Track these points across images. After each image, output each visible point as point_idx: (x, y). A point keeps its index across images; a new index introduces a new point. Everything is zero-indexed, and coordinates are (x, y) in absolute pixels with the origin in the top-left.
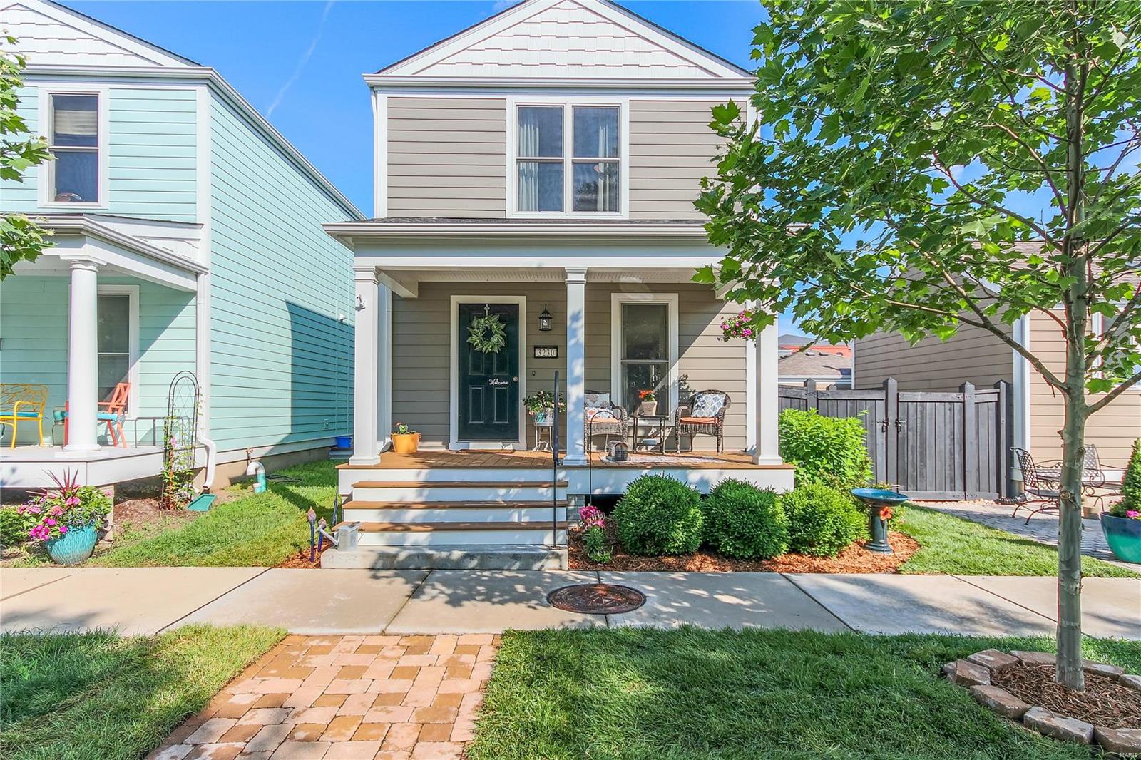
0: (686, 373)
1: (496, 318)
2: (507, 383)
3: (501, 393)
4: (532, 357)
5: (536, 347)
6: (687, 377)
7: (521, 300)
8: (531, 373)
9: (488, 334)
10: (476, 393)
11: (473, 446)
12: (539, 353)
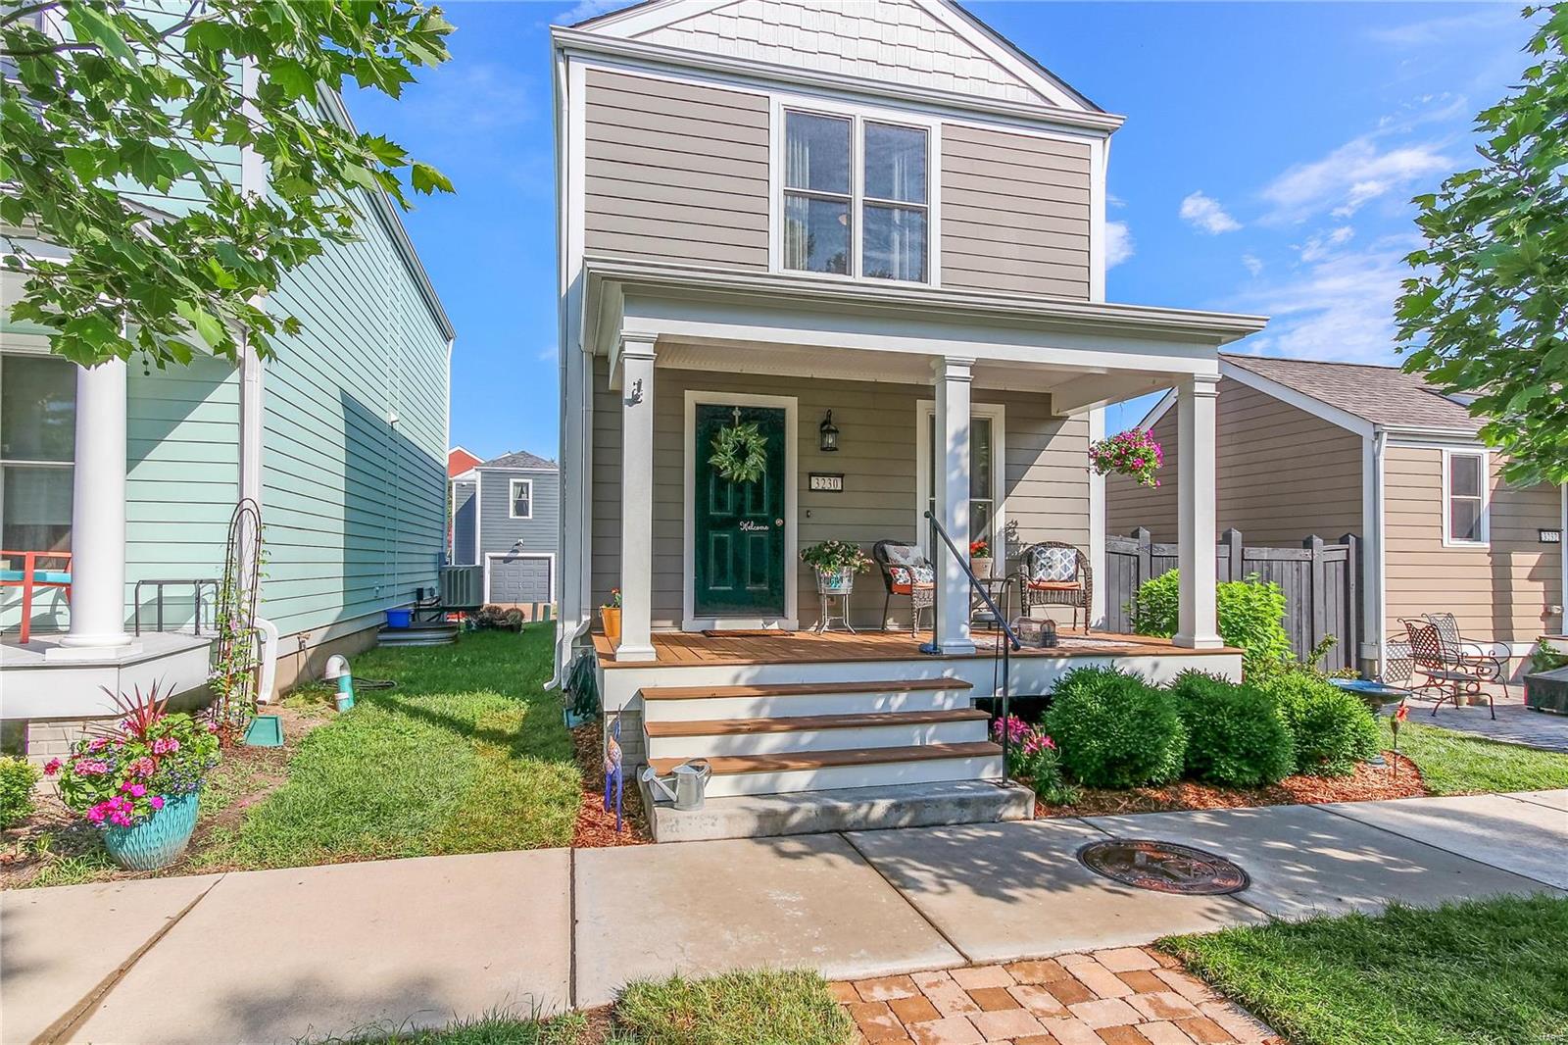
0: (1015, 517)
1: (754, 428)
2: (766, 528)
3: (757, 543)
4: (806, 489)
5: (811, 475)
6: (1016, 523)
7: (790, 404)
8: (805, 513)
9: (742, 453)
10: (721, 543)
11: (720, 625)
12: (815, 483)
